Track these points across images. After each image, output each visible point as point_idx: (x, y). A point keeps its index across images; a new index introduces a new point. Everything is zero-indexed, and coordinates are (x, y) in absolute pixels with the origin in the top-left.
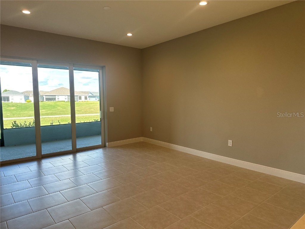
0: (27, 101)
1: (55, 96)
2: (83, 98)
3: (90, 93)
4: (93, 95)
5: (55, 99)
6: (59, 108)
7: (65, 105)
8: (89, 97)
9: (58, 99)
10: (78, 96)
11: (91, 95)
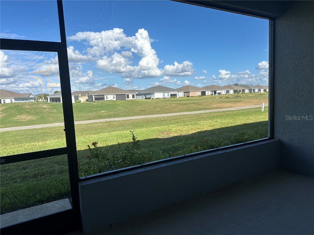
0: (77, 101)
1: (104, 95)
2: (131, 96)
3: (137, 91)
4: (140, 93)
5: (103, 99)
6: (120, 108)
7: (125, 104)
8: (137, 95)
9: (107, 98)
10: (125, 94)
11: (138, 93)
